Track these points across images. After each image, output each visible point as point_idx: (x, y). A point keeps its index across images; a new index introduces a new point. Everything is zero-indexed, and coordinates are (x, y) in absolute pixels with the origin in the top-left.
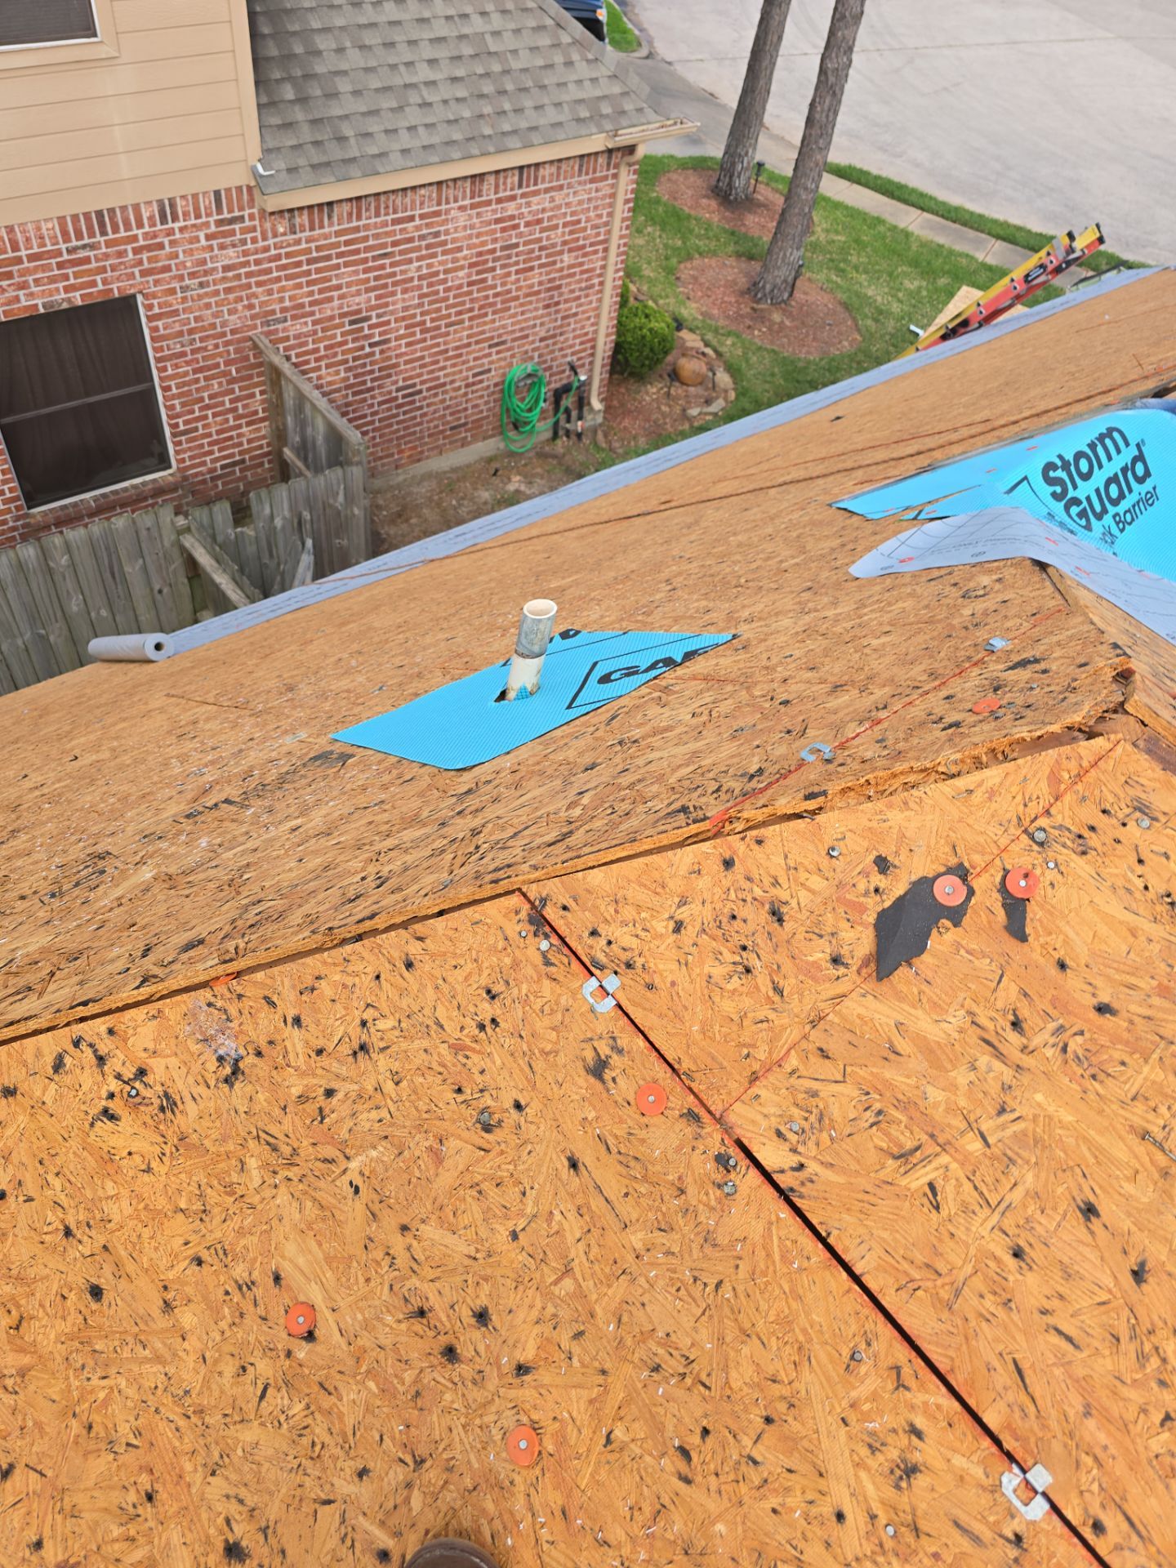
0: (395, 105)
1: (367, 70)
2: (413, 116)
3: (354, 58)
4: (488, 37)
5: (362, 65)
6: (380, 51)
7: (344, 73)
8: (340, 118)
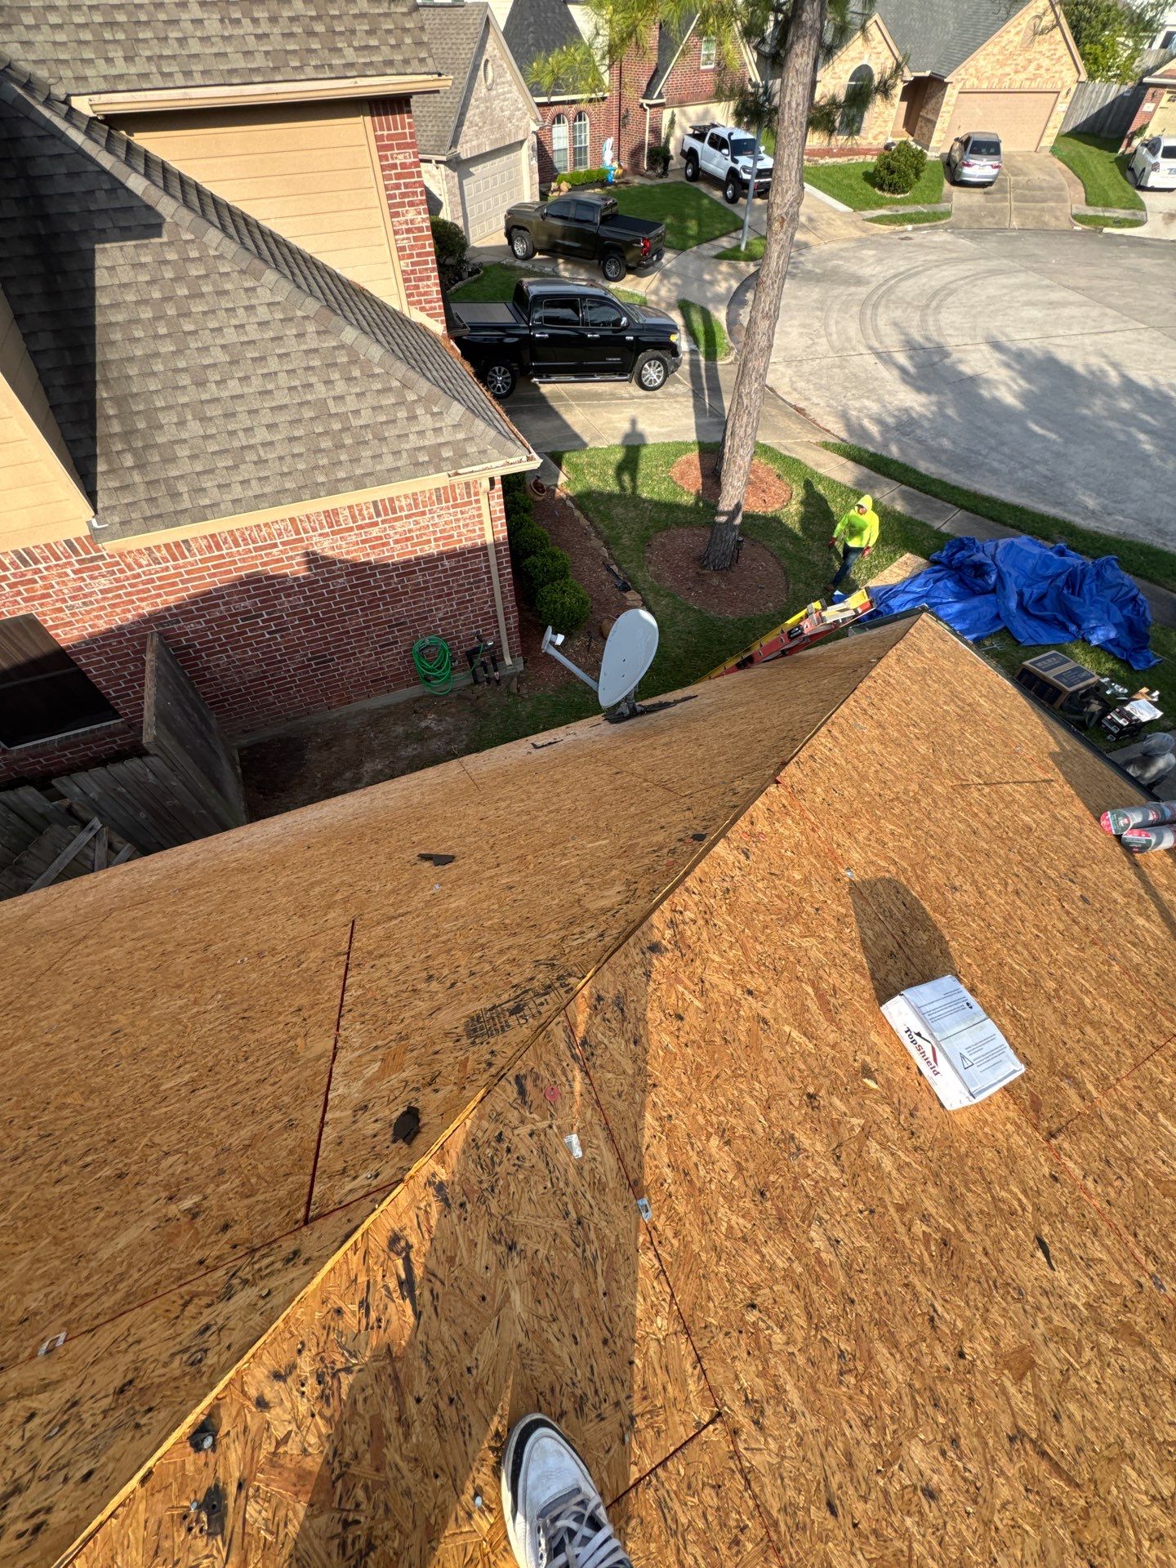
0: (230, 463)
1: (206, 437)
2: (247, 471)
3: (195, 428)
4: (331, 403)
5: (201, 433)
6: (220, 422)
7: (185, 441)
8: (176, 478)
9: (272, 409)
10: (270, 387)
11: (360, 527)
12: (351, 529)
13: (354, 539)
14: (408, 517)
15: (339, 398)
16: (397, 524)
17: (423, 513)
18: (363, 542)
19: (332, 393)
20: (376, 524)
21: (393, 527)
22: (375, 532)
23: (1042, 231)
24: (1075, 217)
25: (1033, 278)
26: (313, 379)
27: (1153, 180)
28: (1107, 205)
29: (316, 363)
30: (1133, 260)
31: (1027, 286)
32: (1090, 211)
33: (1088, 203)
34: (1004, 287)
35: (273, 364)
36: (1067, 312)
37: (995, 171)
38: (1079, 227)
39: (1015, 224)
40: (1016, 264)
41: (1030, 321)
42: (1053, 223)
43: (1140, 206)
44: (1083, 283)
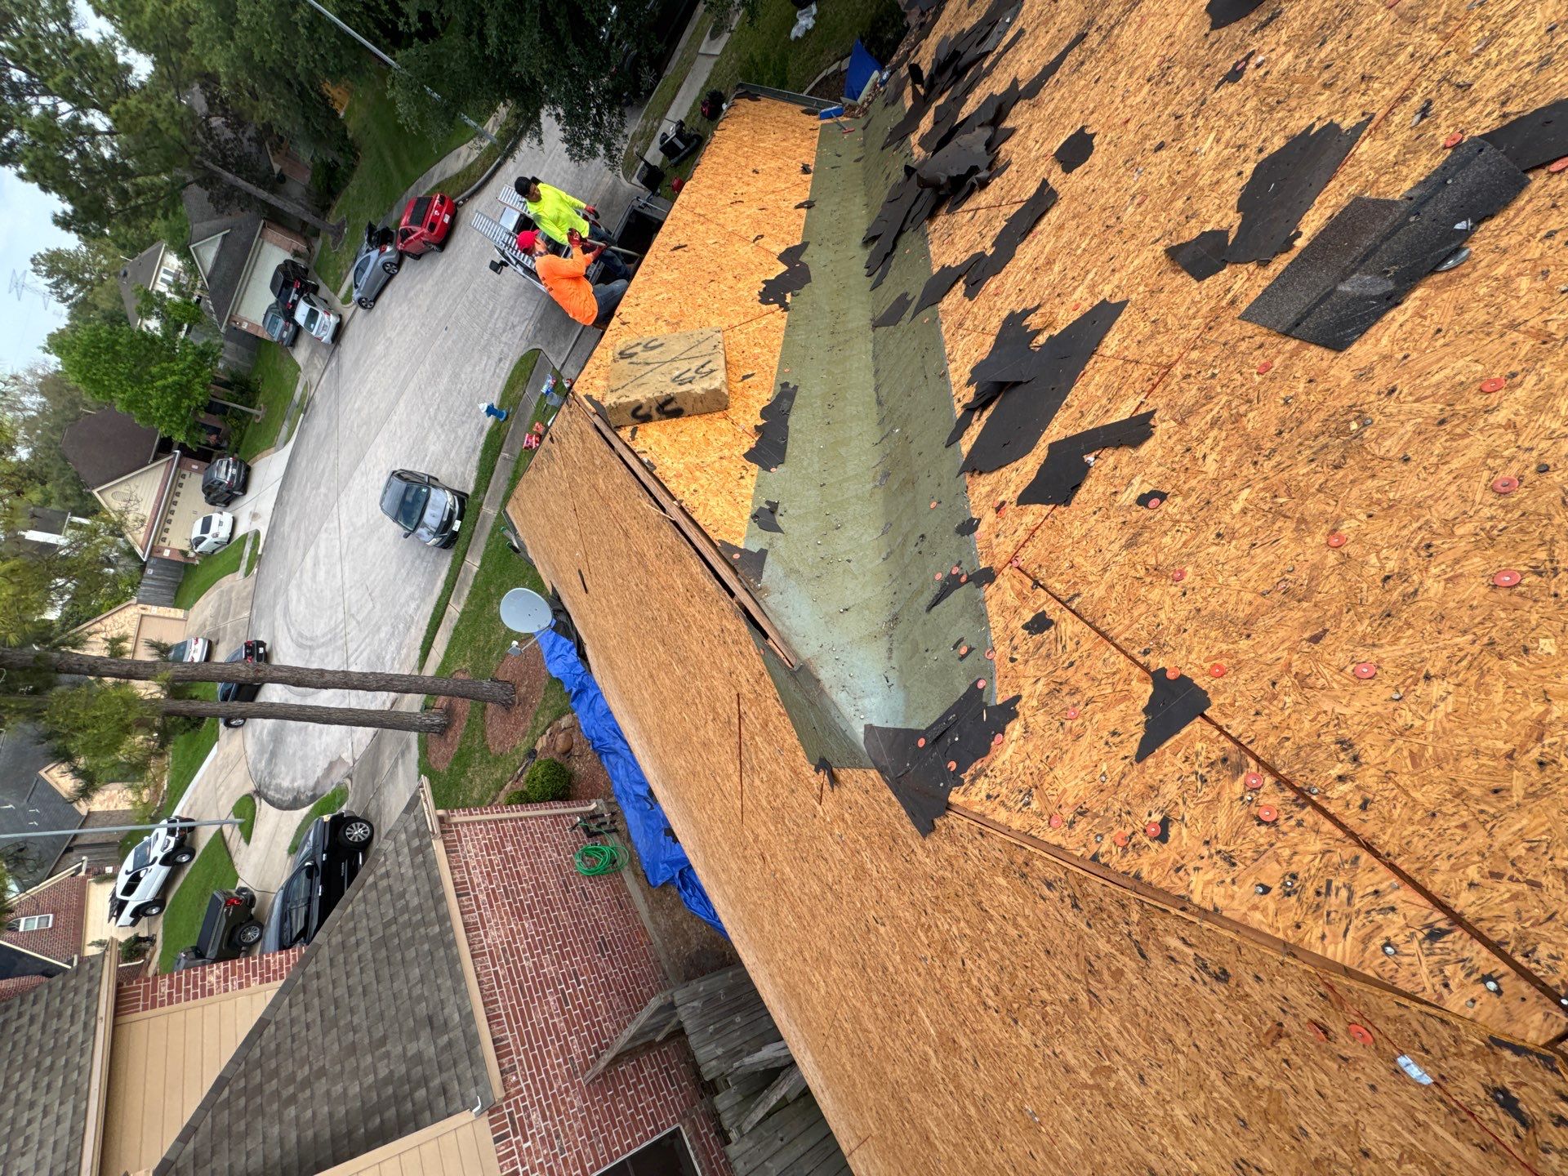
2: (429, 989)
4: (374, 938)
6: (387, 1023)
7: (404, 1049)
8: (436, 1048)
9: (378, 982)
10: (360, 989)
11: (479, 908)
12: (481, 915)
13: (489, 913)
14: (469, 873)
15: (371, 933)
16: (476, 881)
17: (467, 863)
18: (491, 906)
19: (367, 939)
20: (476, 897)
21: (479, 885)
22: (482, 897)
23: (254, 595)
24: (246, 575)
25: (294, 582)
26: (355, 956)
27: (224, 533)
28: (241, 557)
29: (341, 958)
30: (286, 528)
31: (299, 586)
32: (243, 567)
33: (237, 569)
34: (299, 600)
35: (341, 991)
36: (322, 552)
37: (201, 641)
38: (255, 570)
39: (246, 614)
40: (281, 601)
41: (327, 572)
42: (250, 588)
43: (244, 538)
44: (300, 552)
